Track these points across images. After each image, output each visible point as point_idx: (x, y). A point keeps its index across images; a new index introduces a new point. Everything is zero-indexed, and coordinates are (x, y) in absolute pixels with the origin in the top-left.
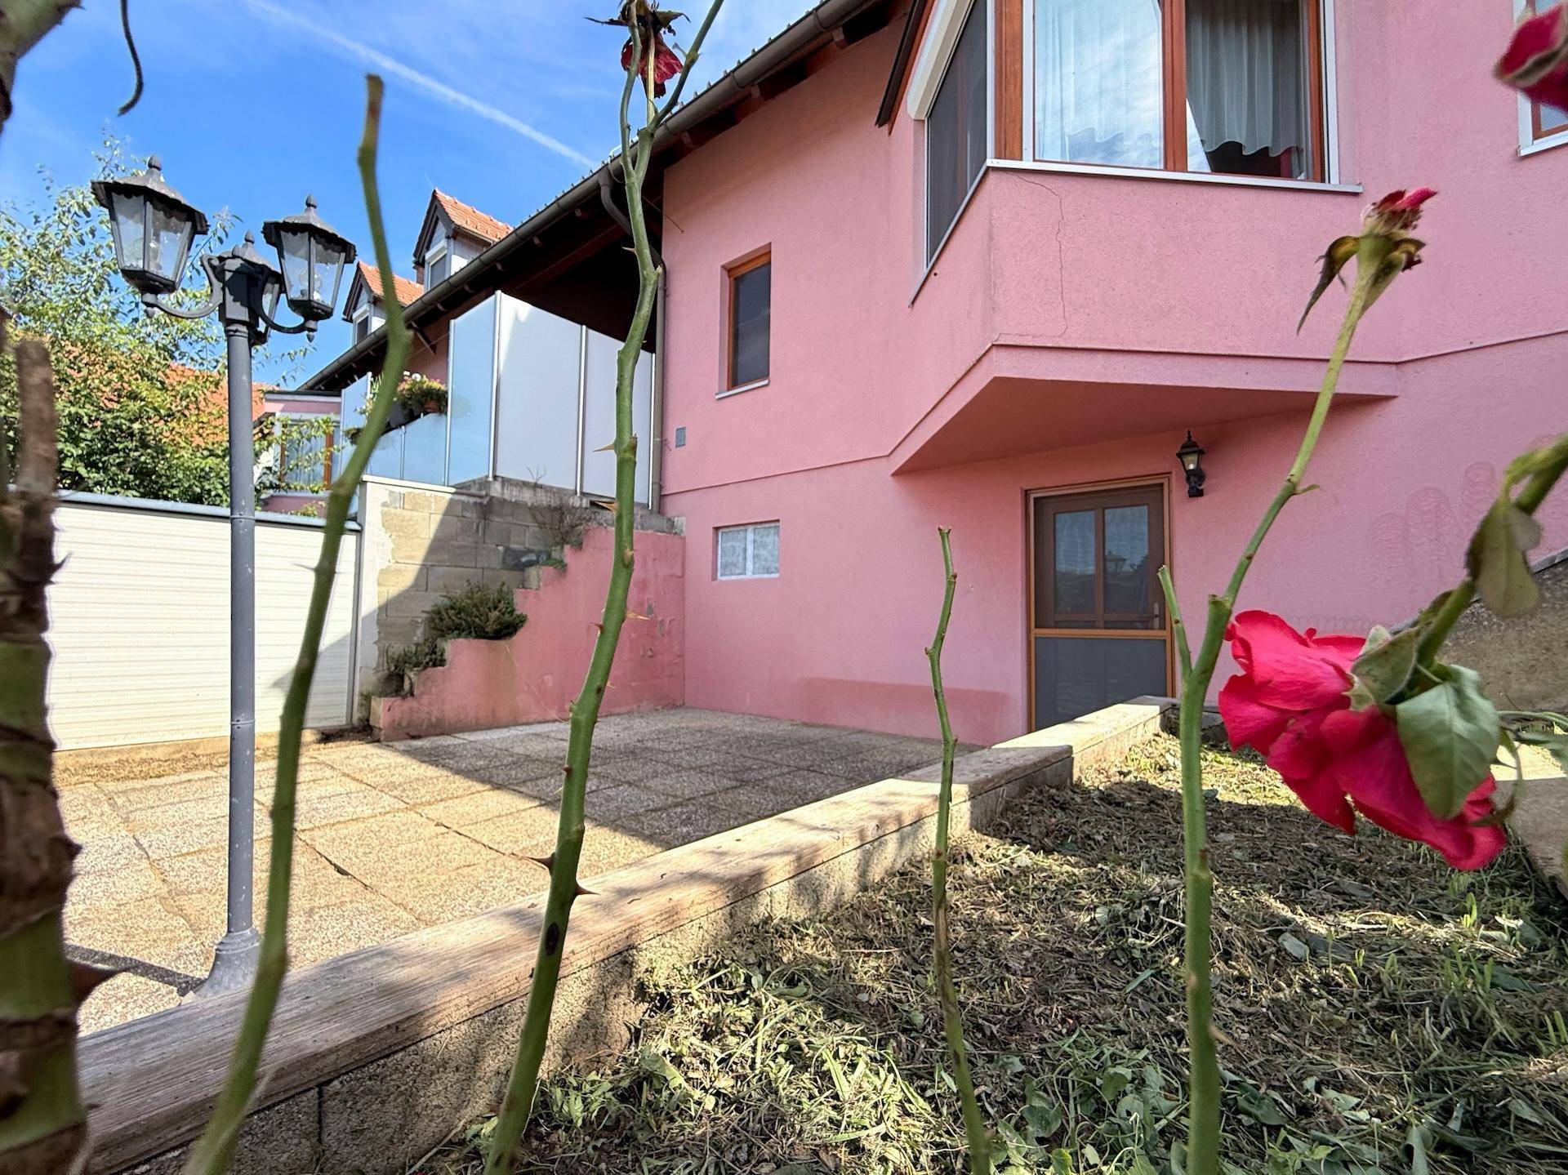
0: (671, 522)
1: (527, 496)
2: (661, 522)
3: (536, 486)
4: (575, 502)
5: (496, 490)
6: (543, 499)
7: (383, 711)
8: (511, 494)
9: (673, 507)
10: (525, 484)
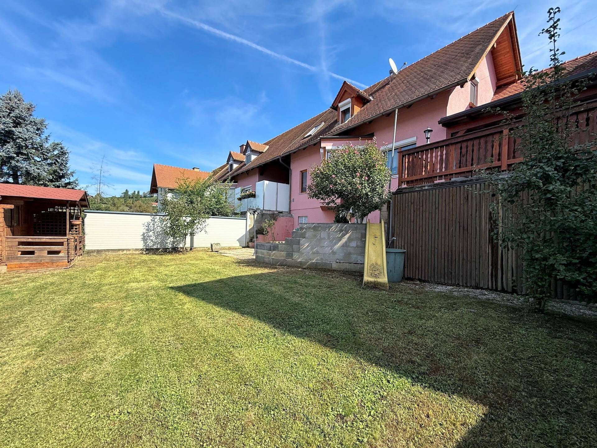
0: (292, 215)
1: (268, 212)
2: (290, 215)
3: (270, 210)
4: (276, 213)
5: (264, 212)
6: (271, 213)
7: (250, 244)
8: (266, 212)
9: (292, 212)
10: (268, 210)
